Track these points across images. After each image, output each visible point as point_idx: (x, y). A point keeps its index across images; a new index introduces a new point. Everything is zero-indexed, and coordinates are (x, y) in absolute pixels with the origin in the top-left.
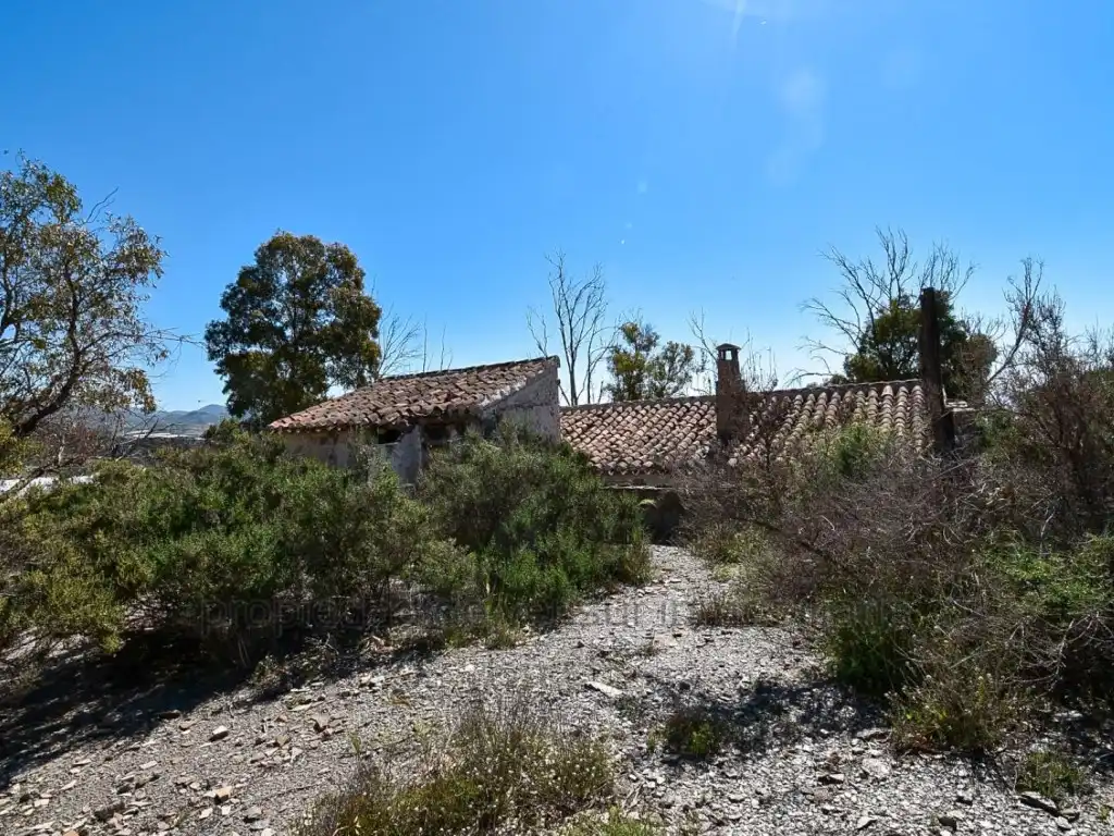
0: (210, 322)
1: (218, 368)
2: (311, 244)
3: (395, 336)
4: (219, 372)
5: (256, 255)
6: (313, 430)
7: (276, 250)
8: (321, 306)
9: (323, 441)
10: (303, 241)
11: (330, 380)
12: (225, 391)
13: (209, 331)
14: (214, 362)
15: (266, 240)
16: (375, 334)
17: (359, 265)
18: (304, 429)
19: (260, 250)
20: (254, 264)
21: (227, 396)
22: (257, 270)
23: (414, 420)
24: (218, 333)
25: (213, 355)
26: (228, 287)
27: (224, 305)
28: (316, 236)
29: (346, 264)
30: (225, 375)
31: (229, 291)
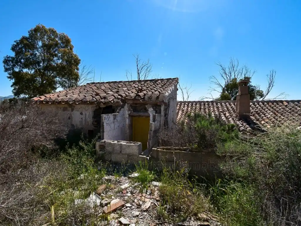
0: (6, 56)
1: (9, 76)
2: (53, 32)
3: (84, 72)
4: (9, 78)
5: (29, 32)
6: (60, 103)
7: (38, 31)
8: (56, 55)
9: (65, 109)
10: (50, 30)
11: (58, 85)
12: (12, 86)
13: (5, 59)
14: (7, 73)
15: (34, 27)
16: (78, 69)
17: (72, 43)
18: (54, 102)
19: (31, 31)
20: (27, 35)
21: (13, 88)
22: (29, 38)
23: (124, 100)
24: (9, 61)
25: (6, 70)
26: (15, 41)
27: (13, 49)
28: (55, 29)
29: (66, 42)
30: (12, 79)
31: (15, 44)
